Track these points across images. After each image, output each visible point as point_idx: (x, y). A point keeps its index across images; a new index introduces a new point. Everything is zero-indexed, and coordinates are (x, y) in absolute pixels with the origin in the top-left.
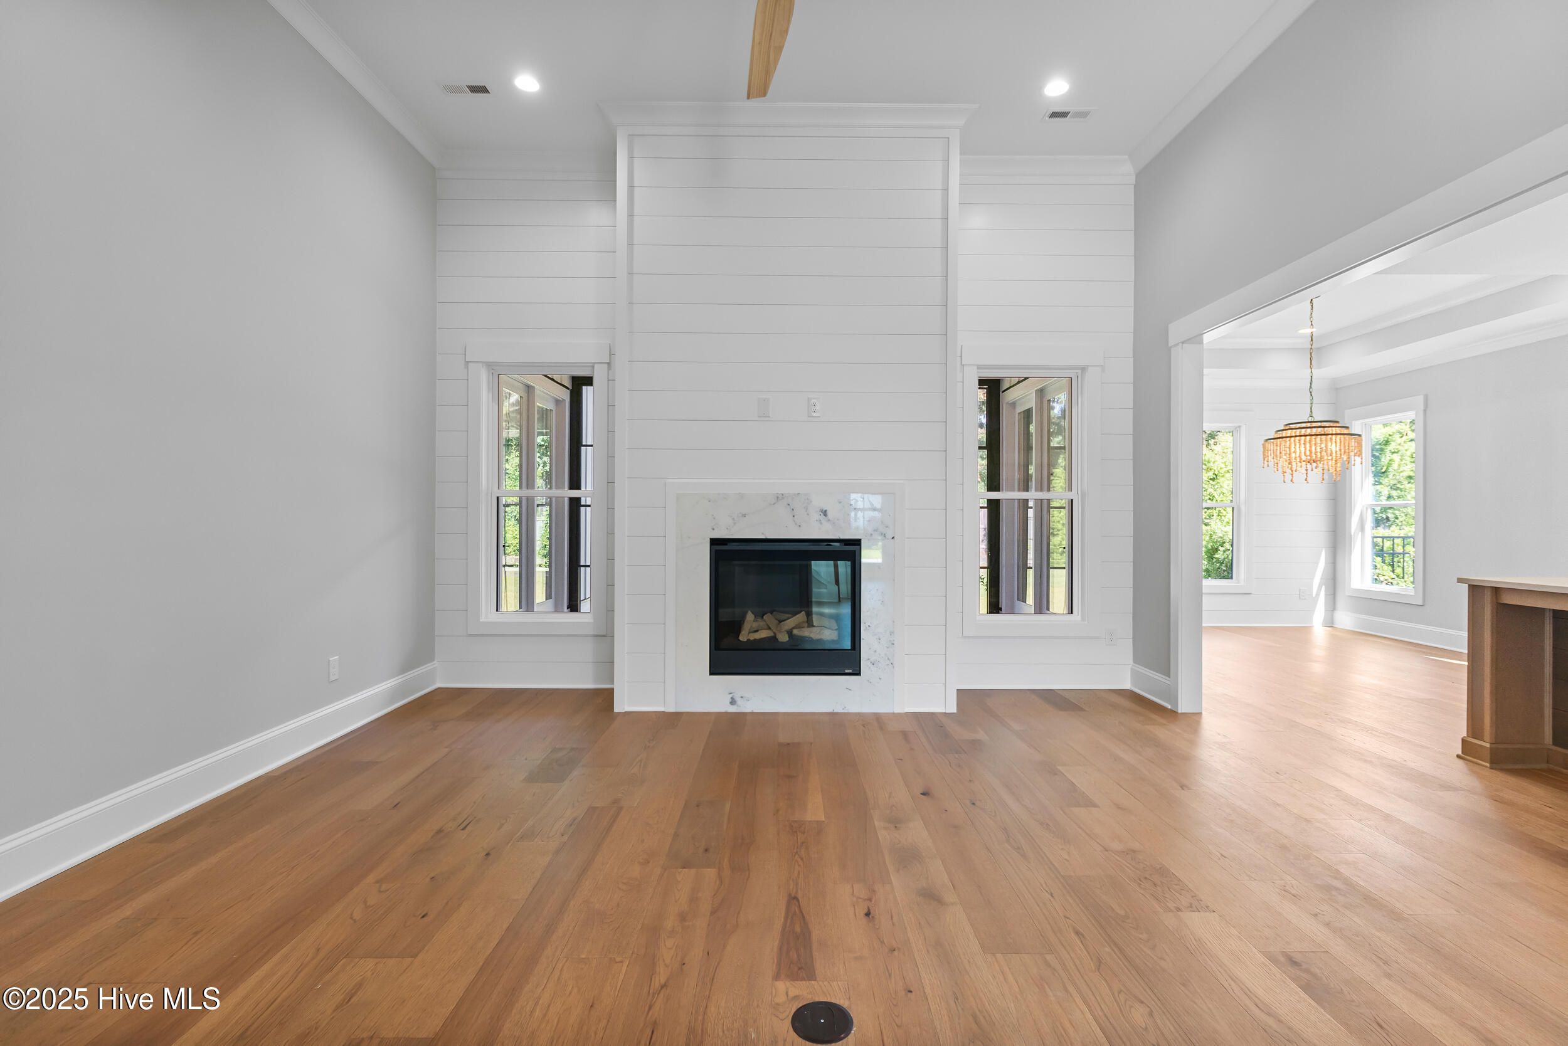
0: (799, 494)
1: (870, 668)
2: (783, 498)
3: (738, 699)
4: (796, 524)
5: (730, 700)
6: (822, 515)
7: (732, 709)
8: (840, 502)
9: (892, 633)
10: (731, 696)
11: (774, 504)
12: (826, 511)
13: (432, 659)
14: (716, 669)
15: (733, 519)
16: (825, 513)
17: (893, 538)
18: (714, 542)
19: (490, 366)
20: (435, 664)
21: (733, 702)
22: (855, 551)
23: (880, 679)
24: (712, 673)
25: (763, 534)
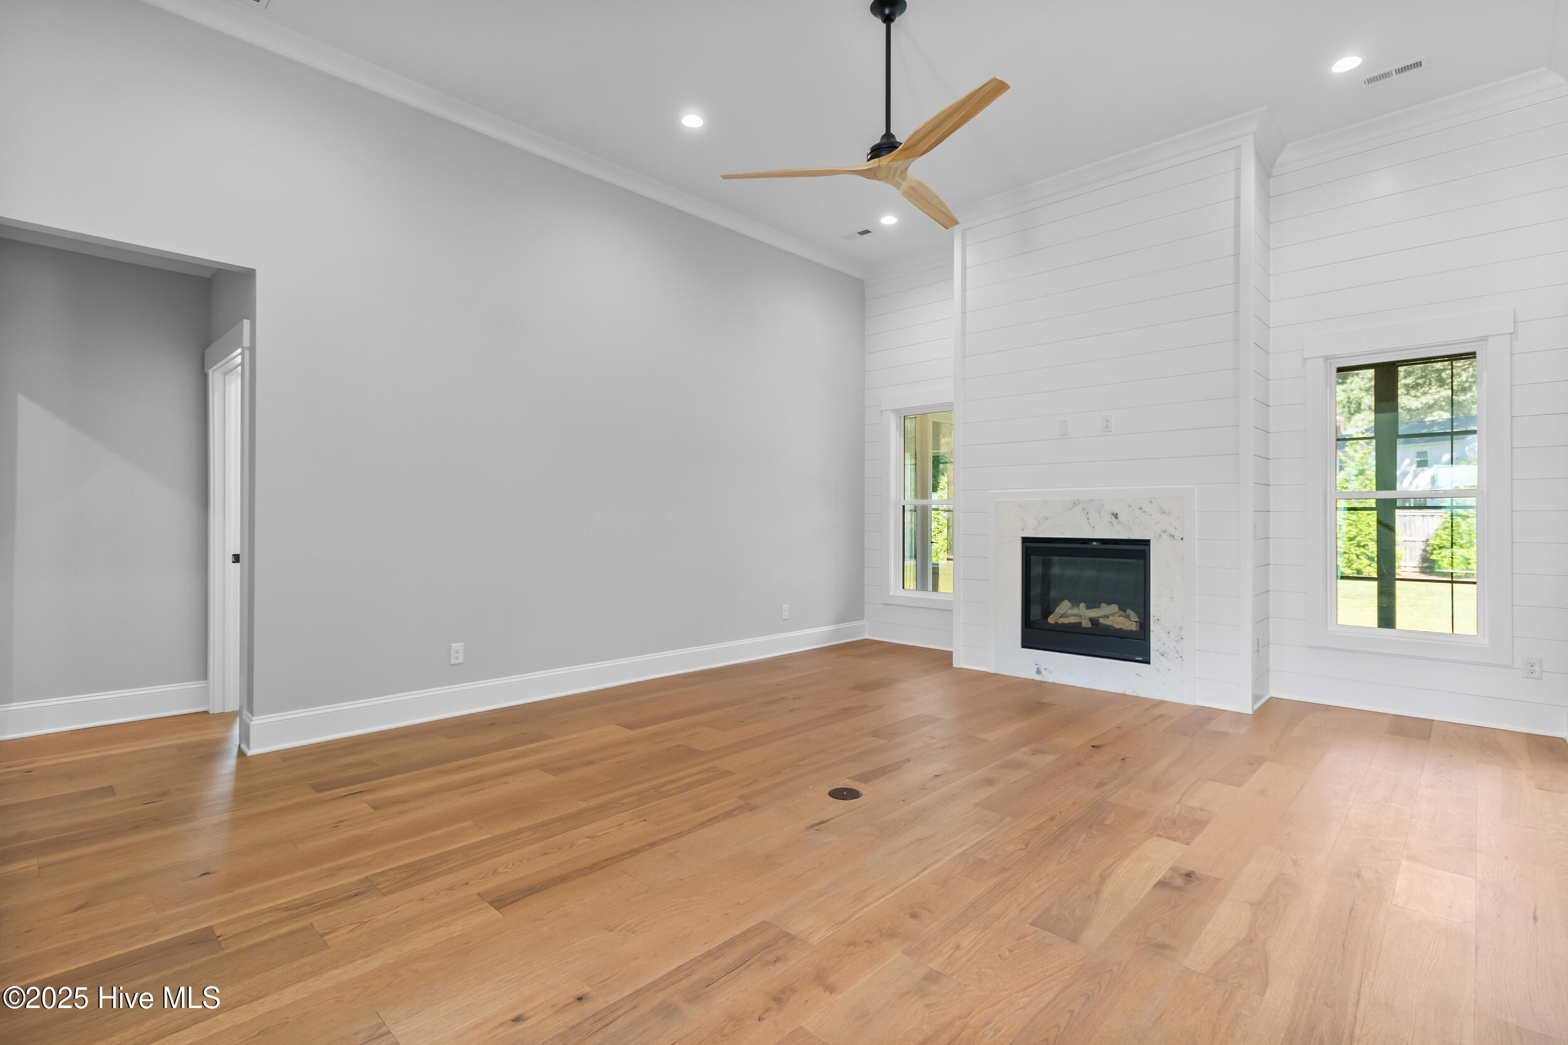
0: (1092, 500)
1: (1159, 659)
2: (1079, 504)
3: (1042, 670)
4: (1090, 526)
5: (1036, 670)
6: (1114, 517)
7: (1038, 678)
8: (1130, 506)
9: (1181, 628)
10: (1037, 666)
11: (1072, 508)
12: (1117, 514)
13: (862, 618)
14: (1027, 643)
15: (1039, 521)
16: (1116, 516)
17: (1182, 539)
18: (1025, 540)
19: (897, 411)
20: (864, 622)
21: (1038, 672)
22: (1145, 550)
23: (1169, 670)
24: (1023, 646)
25: (1062, 534)
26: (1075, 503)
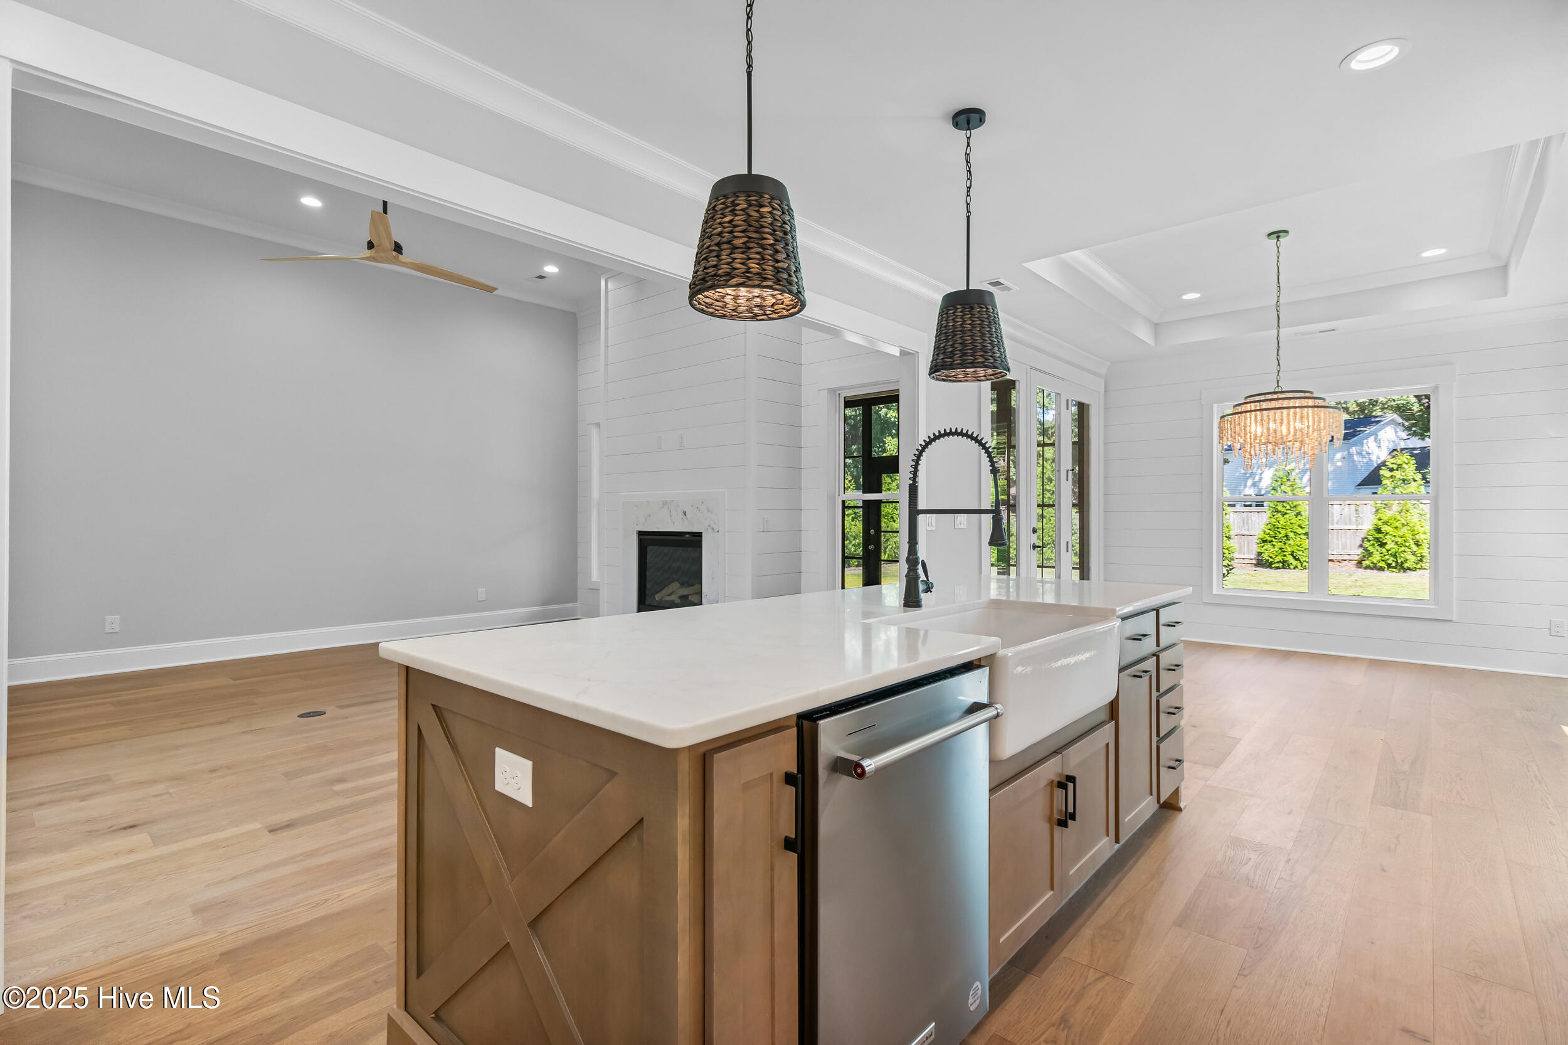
0: (673, 500)
4: (672, 522)
8: (692, 506)
11: (663, 506)
13: (574, 601)
15: (645, 518)
16: (685, 513)
17: (718, 532)
18: (639, 533)
20: (577, 604)
25: (658, 528)
26: (665, 503)
